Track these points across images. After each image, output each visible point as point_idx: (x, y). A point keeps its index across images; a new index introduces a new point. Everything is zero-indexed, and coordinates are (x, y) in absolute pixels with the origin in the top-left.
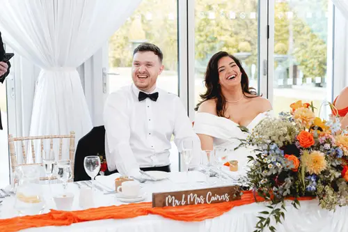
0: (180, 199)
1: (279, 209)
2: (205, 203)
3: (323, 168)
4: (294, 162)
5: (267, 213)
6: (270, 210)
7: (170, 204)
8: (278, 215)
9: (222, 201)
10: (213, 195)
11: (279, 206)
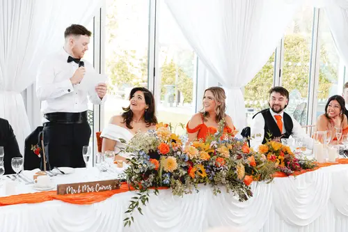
0: (77, 189)
1: (145, 196)
2: (95, 191)
3: (175, 168)
4: (155, 164)
5: (136, 198)
6: (139, 196)
7: (70, 193)
8: (144, 200)
9: (106, 190)
10: (100, 186)
11: (145, 193)
